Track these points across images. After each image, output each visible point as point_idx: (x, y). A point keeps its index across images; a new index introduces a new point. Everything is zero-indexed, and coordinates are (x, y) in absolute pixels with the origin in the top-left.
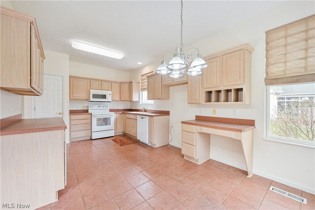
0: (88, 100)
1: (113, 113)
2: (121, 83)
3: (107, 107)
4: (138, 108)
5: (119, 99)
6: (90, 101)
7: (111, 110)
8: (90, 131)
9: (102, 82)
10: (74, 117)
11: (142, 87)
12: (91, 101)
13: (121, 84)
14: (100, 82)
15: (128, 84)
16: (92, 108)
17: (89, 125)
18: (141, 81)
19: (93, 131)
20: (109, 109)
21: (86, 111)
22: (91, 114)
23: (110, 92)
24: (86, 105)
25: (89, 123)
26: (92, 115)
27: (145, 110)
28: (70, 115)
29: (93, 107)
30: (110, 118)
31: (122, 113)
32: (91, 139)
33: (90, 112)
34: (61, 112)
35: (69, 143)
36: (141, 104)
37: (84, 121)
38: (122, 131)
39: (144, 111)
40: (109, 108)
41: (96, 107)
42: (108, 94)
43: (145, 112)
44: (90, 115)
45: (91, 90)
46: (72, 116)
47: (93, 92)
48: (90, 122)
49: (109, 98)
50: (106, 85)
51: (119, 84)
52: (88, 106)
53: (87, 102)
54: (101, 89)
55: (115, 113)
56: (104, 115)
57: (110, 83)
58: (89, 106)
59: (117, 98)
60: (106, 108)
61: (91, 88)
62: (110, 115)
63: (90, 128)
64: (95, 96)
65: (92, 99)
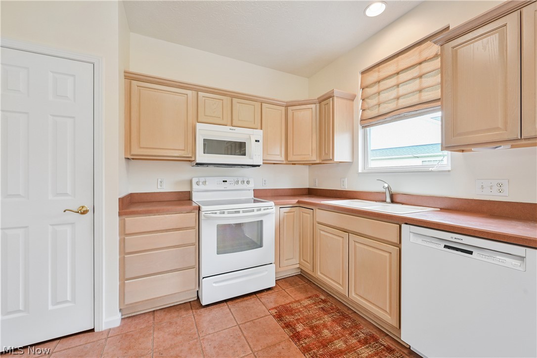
0: (189, 160)
1: (272, 203)
2: (287, 106)
3: (248, 182)
4: (347, 187)
5: (283, 158)
6: (197, 164)
7: (260, 195)
8: (193, 272)
9: (235, 100)
10: (136, 222)
11: (365, 112)
12: (198, 161)
13: (290, 108)
14: (227, 99)
15: (313, 106)
16: (202, 187)
17: (193, 249)
18: (359, 93)
19: (203, 274)
20: (254, 190)
21: (184, 198)
22: (199, 209)
23: (258, 134)
24: (186, 176)
25: (193, 244)
26: (202, 214)
27: (392, 196)
28: (120, 214)
29: (204, 183)
30: (261, 221)
31: (298, 202)
32: (196, 304)
33: (196, 198)
34: (88, 207)
35: (118, 323)
36: (360, 171)
37: (174, 238)
38: (298, 266)
39: (388, 200)
40: (252, 186)
41: (214, 183)
42: (253, 141)
43: (393, 201)
44: (194, 215)
45: (199, 126)
46: (129, 220)
47: (205, 131)
48: (194, 239)
49: (255, 154)
50: (244, 110)
51: (283, 109)
52: (191, 181)
53: (187, 166)
54: (229, 123)
55: (276, 204)
56: (241, 214)
57: (258, 105)
58: (194, 181)
59: (278, 154)
60: (245, 186)
61: (200, 120)
62: (262, 212)
63: (193, 262)
64: (211, 146)
65: (201, 157)
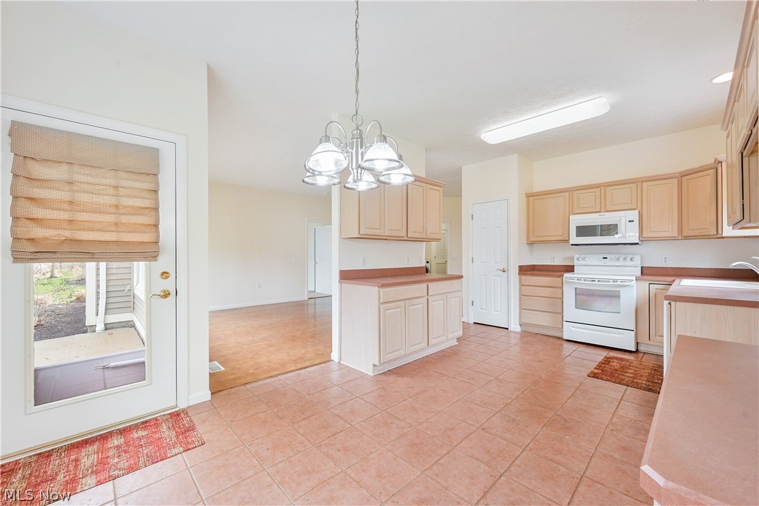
0: (565, 241)
2: (681, 176)
3: (632, 259)
5: (675, 234)
8: (560, 317)
9: (608, 188)
12: (573, 243)
13: (683, 178)
15: (711, 171)
16: (582, 262)
19: (565, 319)
20: (641, 267)
23: (633, 215)
28: (519, 274)
29: (583, 259)
40: (638, 263)
41: (594, 259)
44: (560, 279)
45: (572, 217)
46: (524, 278)
47: (578, 220)
49: (629, 233)
51: (675, 181)
52: (571, 257)
54: (602, 209)
57: (635, 186)
58: (576, 257)
60: (628, 262)
61: (573, 212)
64: (583, 231)
65: (574, 239)
